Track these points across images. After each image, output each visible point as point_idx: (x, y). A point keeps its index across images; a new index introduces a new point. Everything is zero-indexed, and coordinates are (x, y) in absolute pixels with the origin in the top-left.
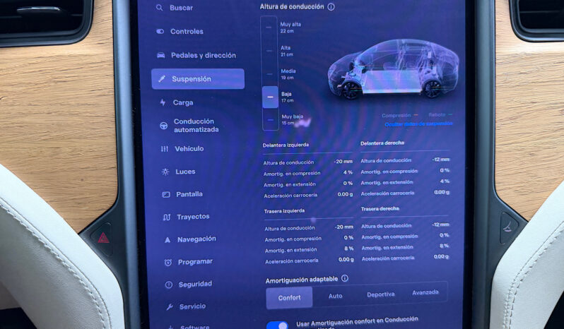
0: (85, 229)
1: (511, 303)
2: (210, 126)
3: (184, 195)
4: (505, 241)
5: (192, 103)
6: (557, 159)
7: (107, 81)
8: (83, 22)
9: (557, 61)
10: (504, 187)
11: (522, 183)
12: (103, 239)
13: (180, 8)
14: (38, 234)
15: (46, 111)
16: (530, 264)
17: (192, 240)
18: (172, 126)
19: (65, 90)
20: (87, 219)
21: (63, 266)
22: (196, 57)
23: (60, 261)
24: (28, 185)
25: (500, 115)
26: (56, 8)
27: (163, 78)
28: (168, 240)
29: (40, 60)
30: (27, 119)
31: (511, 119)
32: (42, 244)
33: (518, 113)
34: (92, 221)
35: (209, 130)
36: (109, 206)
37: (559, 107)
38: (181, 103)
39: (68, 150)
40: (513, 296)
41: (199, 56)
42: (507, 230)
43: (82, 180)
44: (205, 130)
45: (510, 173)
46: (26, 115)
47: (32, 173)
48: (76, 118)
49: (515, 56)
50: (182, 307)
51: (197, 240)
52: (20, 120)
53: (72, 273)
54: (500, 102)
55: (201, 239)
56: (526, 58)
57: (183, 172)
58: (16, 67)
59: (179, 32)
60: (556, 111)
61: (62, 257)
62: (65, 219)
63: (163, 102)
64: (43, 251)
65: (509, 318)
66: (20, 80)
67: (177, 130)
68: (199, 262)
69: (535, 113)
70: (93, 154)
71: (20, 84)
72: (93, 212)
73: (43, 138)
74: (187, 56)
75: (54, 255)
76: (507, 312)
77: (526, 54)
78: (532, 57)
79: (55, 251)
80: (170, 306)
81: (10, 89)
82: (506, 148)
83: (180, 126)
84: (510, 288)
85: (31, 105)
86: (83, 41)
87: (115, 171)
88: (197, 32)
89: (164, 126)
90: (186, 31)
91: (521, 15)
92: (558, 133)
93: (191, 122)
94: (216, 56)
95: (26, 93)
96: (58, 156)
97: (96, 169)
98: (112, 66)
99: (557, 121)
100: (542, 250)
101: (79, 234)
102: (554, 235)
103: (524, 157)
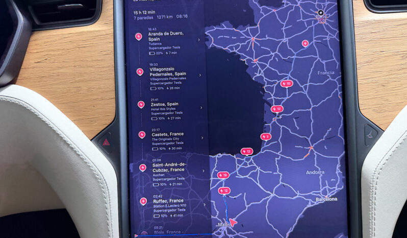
0: (94, 138)
1: (375, 185)
4: (369, 144)
6: (402, 89)
7: (110, 45)
8: (96, 13)
9: (397, 24)
10: (366, 107)
11: (378, 104)
12: (106, 143)
14: (66, 139)
15: (73, 65)
16: (387, 157)
19: (85, 52)
20: (97, 131)
21: (81, 158)
23: (79, 155)
24: (62, 111)
25: (360, 60)
26: (80, 5)
29: (70, 35)
30: (62, 71)
31: (367, 62)
32: (68, 145)
33: (372, 58)
34: (99, 132)
36: (110, 122)
37: (400, 55)
39: (85, 88)
40: (376, 180)
42: (370, 136)
43: (94, 106)
45: (369, 98)
46: (61, 68)
47: (63, 103)
48: (90, 69)
49: (367, 22)
53: (86, 163)
54: (359, 52)
56: (375, 23)
58: (56, 40)
60: (399, 57)
61: (80, 153)
62: (83, 131)
64: (69, 149)
65: (374, 195)
66: (59, 48)
69: (384, 59)
70: (101, 90)
71: (58, 50)
72: (100, 126)
73: (71, 81)
75: (75, 151)
76: (373, 191)
77: (375, 20)
78: (379, 22)
79: (76, 149)
81: (52, 53)
82: (365, 81)
84: (373, 174)
85: (64, 62)
86: (96, 22)
87: (114, 101)
92: (401, 71)
95: (61, 55)
96: (80, 92)
97: (102, 99)
98: (113, 37)
99: (400, 63)
100: (394, 148)
101: (91, 140)
102: (402, 138)
103: (378, 87)
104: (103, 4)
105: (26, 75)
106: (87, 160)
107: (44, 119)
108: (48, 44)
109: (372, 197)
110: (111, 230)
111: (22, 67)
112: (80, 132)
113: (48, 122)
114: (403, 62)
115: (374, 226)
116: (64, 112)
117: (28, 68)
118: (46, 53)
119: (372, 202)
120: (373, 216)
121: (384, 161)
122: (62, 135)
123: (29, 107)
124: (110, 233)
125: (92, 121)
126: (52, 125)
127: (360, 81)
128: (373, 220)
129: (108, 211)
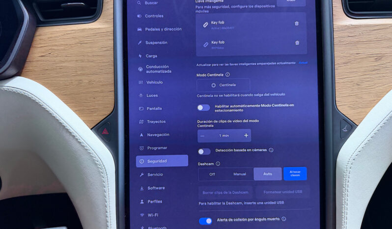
0: (95, 126)
1: (348, 174)
2: (167, 69)
3: (151, 109)
4: (344, 137)
5: (156, 56)
7: (109, 42)
8: (97, 11)
9: (372, 29)
10: (342, 104)
11: (353, 101)
12: (105, 132)
13: (151, 3)
14: (68, 127)
15: (75, 60)
16: (359, 149)
17: (155, 135)
18: (145, 69)
19: (86, 48)
20: (97, 120)
21: (82, 146)
22: (159, 30)
23: (80, 143)
24: (64, 102)
25: (337, 61)
26: (82, 3)
27: (140, 42)
28: (142, 135)
30: (64, 65)
31: (344, 63)
32: (70, 133)
33: (349, 60)
34: (99, 122)
35: (166, 72)
36: (109, 113)
37: (374, 57)
38: (150, 56)
39: (86, 81)
40: (349, 169)
41: (161, 29)
42: (345, 130)
43: (94, 98)
44: (164, 72)
45: (345, 95)
46: (62, 62)
47: (65, 95)
48: (91, 63)
49: (345, 26)
50: (149, 175)
51: (159, 135)
52: (61, 65)
53: (87, 150)
54: (337, 53)
55: (161, 135)
56: (352, 28)
57: (151, 96)
58: (60, 36)
59: (150, 16)
60: (372, 59)
61: (81, 141)
62: (84, 121)
63: (140, 56)
64: (71, 137)
65: (347, 183)
66: (63, 43)
67: (147, 72)
68: (159, 148)
69: (359, 60)
70: (101, 83)
71: (62, 45)
72: (99, 117)
74: (154, 30)
75: (77, 139)
76: (346, 180)
77: (352, 25)
78: (356, 27)
79: (78, 137)
80: (142, 174)
81: (55, 48)
82: (342, 81)
83: (149, 70)
84: (347, 164)
85: (67, 56)
86: (98, 21)
87: (113, 93)
88: (160, 16)
89: (140, 69)
90: (153, 16)
91: (349, 4)
92: (374, 72)
93: (155, 67)
94: (170, 30)
95: (64, 50)
96: (81, 85)
97: (102, 92)
98: (113, 34)
99: (374, 65)
100: (366, 141)
101: (91, 129)
102: (373, 133)
103: (354, 86)
104: (104, 4)
105: (31, 68)
106: (88, 148)
107: (48, 109)
108: (51, 39)
109: (346, 184)
110: (108, 211)
111: (27, 60)
112: (81, 121)
113: (51, 111)
114: (376, 64)
115: (346, 211)
116: (66, 102)
117: (33, 61)
118: (50, 48)
119: (345, 189)
120: (346, 201)
121: (356, 153)
122: (65, 124)
123: (34, 98)
124: (108, 214)
125: (92, 112)
126: (55, 115)
127: (337, 80)
128: (346, 205)
129: (106, 194)
